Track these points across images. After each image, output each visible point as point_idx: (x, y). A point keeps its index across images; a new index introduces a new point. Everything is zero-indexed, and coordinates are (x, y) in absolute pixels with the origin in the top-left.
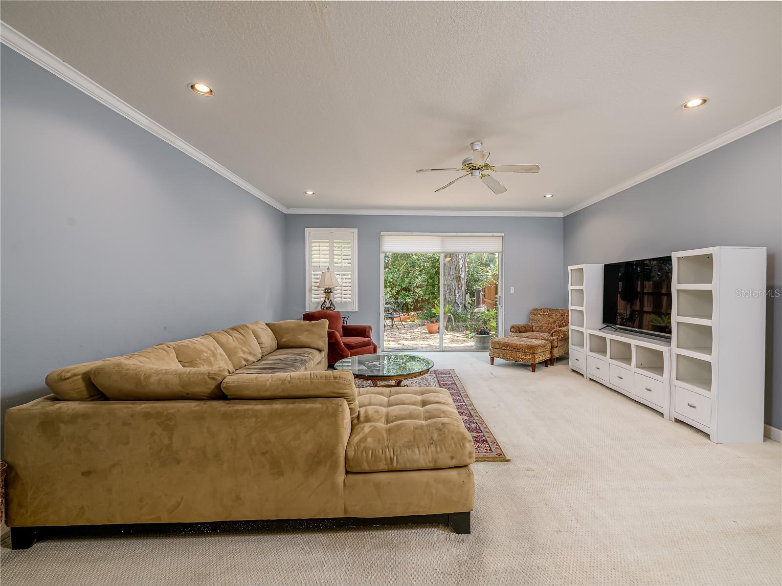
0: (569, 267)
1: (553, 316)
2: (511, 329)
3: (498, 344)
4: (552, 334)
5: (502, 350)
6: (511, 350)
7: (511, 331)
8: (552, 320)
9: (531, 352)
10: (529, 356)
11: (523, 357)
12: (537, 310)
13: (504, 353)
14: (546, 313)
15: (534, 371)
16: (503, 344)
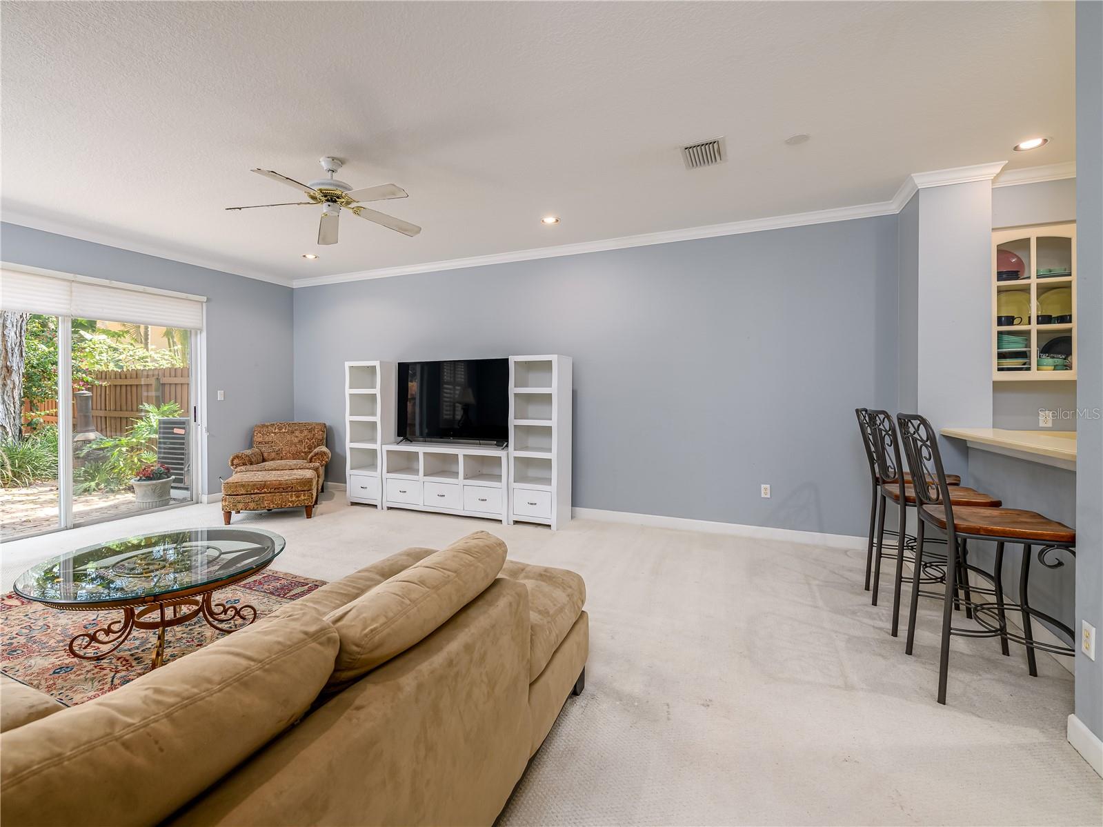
0: (346, 363)
1: (297, 433)
2: (232, 460)
3: (243, 486)
4: (311, 459)
5: (253, 496)
6: (270, 493)
7: (232, 465)
8: (296, 440)
9: (305, 488)
10: (304, 495)
11: (294, 498)
12: (263, 426)
13: (257, 499)
14: (284, 430)
15: (309, 516)
16: (254, 485)
